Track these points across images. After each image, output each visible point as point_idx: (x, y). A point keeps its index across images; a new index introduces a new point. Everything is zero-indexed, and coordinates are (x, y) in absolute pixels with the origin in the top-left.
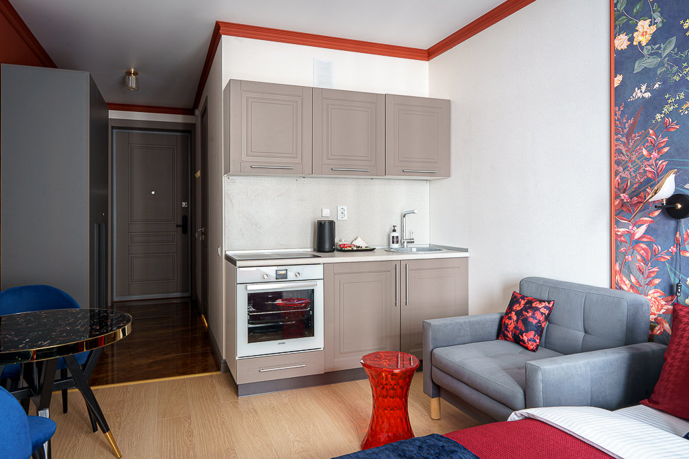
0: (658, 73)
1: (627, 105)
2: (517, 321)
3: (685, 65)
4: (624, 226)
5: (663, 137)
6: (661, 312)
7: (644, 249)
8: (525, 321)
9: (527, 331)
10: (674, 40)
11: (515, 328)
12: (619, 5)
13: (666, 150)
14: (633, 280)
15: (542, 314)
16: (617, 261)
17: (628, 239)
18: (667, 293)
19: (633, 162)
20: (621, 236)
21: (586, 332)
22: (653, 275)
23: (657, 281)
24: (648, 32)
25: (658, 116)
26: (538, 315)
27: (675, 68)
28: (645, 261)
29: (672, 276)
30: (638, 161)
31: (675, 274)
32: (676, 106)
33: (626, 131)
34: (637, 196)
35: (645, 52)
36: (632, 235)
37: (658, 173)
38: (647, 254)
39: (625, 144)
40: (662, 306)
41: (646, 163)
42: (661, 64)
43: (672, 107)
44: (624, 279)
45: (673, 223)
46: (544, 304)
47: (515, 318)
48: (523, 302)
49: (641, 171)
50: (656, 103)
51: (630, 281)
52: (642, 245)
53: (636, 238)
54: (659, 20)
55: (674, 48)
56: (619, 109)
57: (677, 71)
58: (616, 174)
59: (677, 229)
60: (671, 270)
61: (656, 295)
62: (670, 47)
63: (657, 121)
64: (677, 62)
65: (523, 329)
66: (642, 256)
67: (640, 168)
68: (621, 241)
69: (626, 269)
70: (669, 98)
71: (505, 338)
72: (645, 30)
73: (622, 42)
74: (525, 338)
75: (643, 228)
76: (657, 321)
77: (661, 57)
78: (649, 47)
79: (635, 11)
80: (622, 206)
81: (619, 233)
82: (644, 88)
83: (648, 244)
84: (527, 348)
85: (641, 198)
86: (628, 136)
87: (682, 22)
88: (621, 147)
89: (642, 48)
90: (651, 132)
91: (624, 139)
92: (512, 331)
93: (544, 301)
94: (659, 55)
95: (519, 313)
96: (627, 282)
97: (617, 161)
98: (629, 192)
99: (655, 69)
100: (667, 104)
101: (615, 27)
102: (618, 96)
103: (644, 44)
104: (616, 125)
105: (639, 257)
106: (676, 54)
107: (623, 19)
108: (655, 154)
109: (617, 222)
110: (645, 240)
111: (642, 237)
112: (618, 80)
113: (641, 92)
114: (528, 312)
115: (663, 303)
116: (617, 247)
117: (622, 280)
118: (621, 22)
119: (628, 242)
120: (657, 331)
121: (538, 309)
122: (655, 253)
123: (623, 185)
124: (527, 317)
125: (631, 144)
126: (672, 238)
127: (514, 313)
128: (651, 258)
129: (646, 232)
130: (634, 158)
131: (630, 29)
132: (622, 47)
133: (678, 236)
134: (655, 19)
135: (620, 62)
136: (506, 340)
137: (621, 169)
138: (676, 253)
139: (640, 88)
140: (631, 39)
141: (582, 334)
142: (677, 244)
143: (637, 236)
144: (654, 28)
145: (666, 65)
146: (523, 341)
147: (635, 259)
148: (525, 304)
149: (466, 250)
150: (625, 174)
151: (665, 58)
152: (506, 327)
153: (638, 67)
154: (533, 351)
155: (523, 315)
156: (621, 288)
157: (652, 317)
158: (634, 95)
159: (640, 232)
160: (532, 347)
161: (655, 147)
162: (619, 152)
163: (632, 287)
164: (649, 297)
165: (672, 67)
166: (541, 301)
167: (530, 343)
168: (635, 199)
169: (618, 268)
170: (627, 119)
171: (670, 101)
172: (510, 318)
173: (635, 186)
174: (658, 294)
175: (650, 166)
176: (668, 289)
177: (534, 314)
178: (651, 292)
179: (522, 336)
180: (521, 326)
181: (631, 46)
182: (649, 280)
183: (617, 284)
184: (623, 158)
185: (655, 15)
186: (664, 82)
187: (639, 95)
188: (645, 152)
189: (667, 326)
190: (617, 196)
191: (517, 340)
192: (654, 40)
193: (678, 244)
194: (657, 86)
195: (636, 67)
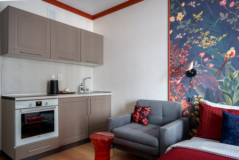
0: (185, 30)
1: (174, 40)
2: (140, 115)
3: (194, 28)
4: (173, 80)
5: (186, 51)
6: (186, 107)
7: (180, 87)
8: (143, 115)
9: (144, 118)
10: (190, 20)
11: (139, 118)
12: (171, 7)
13: (187, 55)
14: (176, 98)
15: (148, 112)
16: (170, 92)
17: (174, 84)
18: (188, 101)
19: (176, 59)
20: (172, 83)
21: (163, 116)
22: (183, 96)
23: (184, 97)
24: (182, 16)
25: (185, 44)
26: (147, 112)
27: (191, 29)
28: (180, 91)
29: (189, 95)
30: (178, 59)
31: (190, 95)
32: (191, 41)
33: (174, 49)
34: (177, 70)
35: (180, 23)
36: (176, 83)
37: (185, 63)
38: (181, 89)
39: (173, 53)
40: (186, 105)
41: (181, 59)
42: (186, 27)
43: (189, 41)
44: (173, 98)
45: (190, 78)
46: (149, 108)
47: (139, 114)
48: (140, 108)
49: (179, 62)
50: (184, 40)
51: (175, 98)
52: (179, 86)
53: (177, 84)
54: (185, 13)
55: (190, 22)
56: (171, 41)
57: (191, 30)
58: (170, 63)
59: (191, 80)
60: (189, 93)
61: (184, 102)
62: (189, 22)
63: (184, 46)
64: (191, 27)
65: (143, 118)
66: (179, 90)
67: (179, 61)
68: (172, 85)
69: (174, 94)
70: (188, 38)
71: (135, 122)
72: (180, 16)
73: (172, 19)
74: (144, 121)
75: (180, 80)
76: (184, 110)
77: (186, 25)
78: (182, 22)
79: (177, 9)
80: (173, 73)
81: (171, 83)
82: (180, 35)
83: (182, 86)
84: (144, 125)
85: (179, 70)
86: (175, 50)
87: (193, 14)
88: (172, 54)
89: (179, 22)
90: (182, 49)
91: (173, 51)
92: (138, 119)
93: (149, 107)
94: (185, 25)
95: (140, 112)
96: (174, 99)
97: (170, 59)
98: (175, 69)
99: (184, 29)
100: (188, 40)
101: (170, 14)
102: (171, 37)
103: (180, 20)
104: (170, 47)
105: (178, 90)
106: (191, 24)
107: (173, 12)
108: (184, 56)
109: (171, 79)
110: (180, 84)
111: (179, 83)
112: (171, 32)
113: (179, 36)
114: (144, 112)
115: (186, 104)
116: (171, 87)
117: (172, 98)
118: (172, 13)
119: (175, 85)
120: (184, 113)
121: (147, 110)
122: (184, 88)
123: (172, 67)
124: (144, 113)
125: (176, 53)
126: (189, 83)
127: (138, 113)
129: (181, 82)
130: (176, 57)
131: (175, 15)
132: (173, 21)
133: (191, 82)
134: (184, 13)
135: (172, 26)
136: (135, 123)
137: (172, 61)
138: (191, 88)
139: (179, 35)
140: (176, 19)
141: (162, 117)
142: (191, 85)
143: (177, 83)
144: (183, 16)
145: (187, 28)
146: (143, 122)
147: (177, 91)
148: (142, 109)
149: (110, 92)
150: (174, 63)
151: (187, 25)
152: (135, 118)
153: (178, 28)
154: (147, 125)
155: (142, 113)
156: (172, 101)
157: (183, 109)
158: (177, 37)
159: (178, 82)
160: (146, 124)
161: (184, 54)
162: (171, 56)
163: (176, 100)
164: (182, 103)
165: (189, 28)
166: (147, 107)
167: (145, 122)
168: (177, 71)
169: (171, 94)
170: (174, 45)
171: (189, 39)
172: (137, 115)
173: (177, 67)
174: (185, 101)
175: (182, 60)
176: (188, 99)
177: (146, 112)
178: (182, 101)
179: (142, 121)
180: (141, 117)
181: (175, 21)
182: (181, 97)
183: (171, 99)
184: (173, 58)
185: (184, 11)
186: (187, 33)
187: (178, 37)
188: (180, 56)
189: (187, 111)
190: (171, 70)
191: (140, 122)
192: (184, 19)
194: (184, 34)
195: (177, 28)
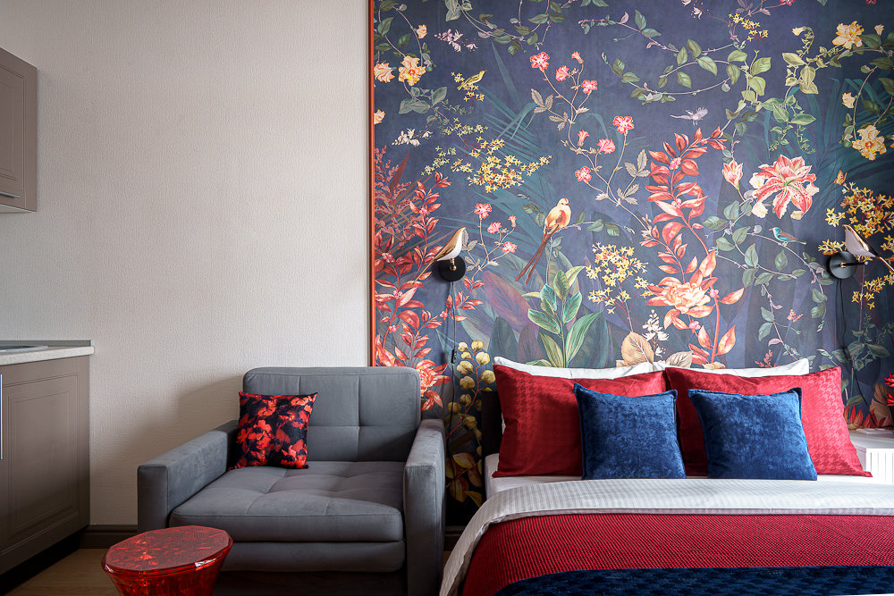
0: (428, 121)
1: (390, 149)
2: (274, 432)
3: (457, 120)
4: (387, 291)
5: (433, 192)
6: (431, 385)
7: (411, 317)
8: (288, 428)
9: (293, 443)
10: (445, 89)
11: (272, 442)
12: (380, 28)
13: (436, 206)
14: (398, 353)
15: (307, 413)
16: (377, 333)
17: (391, 306)
18: (438, 363)
19: (398, 217)
20: (383, 303)
21: (361, 424)
22: (422, 345)
23: (426, 351)
24: (417, 71)
25: (428, 169)
26: (303, 416)
27: (446, 121)
28: (412, 329)
29: (443, 343)
30: (403, 216)
31: (446, 340)
32: (447, 161)
33: (389, 179)
34: (403, 256)
35: (412, 93)
36: (396, 301)
37: (428, 232)
38: (415, 322)
39: (387, 195)
40: (432, 377)
41: (414, 219)
42: (431, 112)
43: (443, 162)
44: (387, 353)
45: (444, 286)
46: (307, 400)
47: (268, 428)
48: (270, 403)
49: (408, 227)
50: (425, 153)
51: (395, 355)
52: (409, 312)
53: (402, 304)
54: (428, 62)
55: (445, 99)
56: (380, 152)
57: (448, 125)
58: (377, 229)
59: (447, 293)
60: (442, 336)
61: (425, 367)
62: (440, 97)
63: (426, 174)
64: (449, 115)
65: (288, 440)
66: (409, 325)
67: (406, 224)
68: (383, 310)
69: (390, 342)
70: (439, 151)
71: (250, 462)
72: (412, 70)
73: (383, 72)
74: (293, 453)
75: (411, 293)
76: (427, 396)
77: (430, 103)
78: (417, 89)
79: (400, 42)
80: (385, 267)
81: (380, 300)
82: (411, 133)
83: (417, 311)
84: (295, 467)
85: (408, 258)
86: (392, 185)
87: (453, 74)
88: (383, 197)
89: (409, 88)
90: (420, 185)
91: (387, 189)
92: (265, 449)
93: (306, 396)
94: (430, 102)
95: (272, 420)
96: (391, 357)
97: (376, 214)
98: (394, 250)
99: (424, 116)
100: (438, 157)
101: (376, 52)
102: (378, 137)
103: (411, 84)
104: (376, 171)
105: (405, 327)
106: (448, 106)
107: (386, 46)
108: (424, 210)
109: (379, 288)
110: (413, 306)
111: (409, 303)
112: (379, 117)
113: (408, 137)
114: (288, 415)
115: (433, 373)
116: (378, 317)
117: (384, 355)
118: (382, 47)
119: (392, 308)
120: (427, 406)
121: (302, 408)
122: (424, 320)
123: (384, 243)
124: (290, 422)
125: (396, 195)
126: (443, 303)
127: (262, 423)
128: (420, 326)
129: (414, 297)
130: (399, 211)
131: (396, 63)
132: (384, 79)
133: (450, 299)
134: (424, 61)
135: (382, 96)
136: (249, 465)
137: (382, 223)
138: (447, 318)
139: (406, 133)
140: (396, 73)
141: (357, 429)
142: (449, 309)
143: (403, 302)
144: (422, 70)
145: (436, 115)
146: (290, 458)
147: (401, 329)
148: (278, 405)
149: (88, 344)
150: (389, 230)
151: (435, 106)
152: (254, 446)
153: (405, 108)
154: (306, 467)
155: (282, 421)
156: (383, 365)
157: (422, 391)
158: (399, 138)
159: (406, 297)
160: (303, 463)
161: (422, 202)
162: (381, 203)
163: (397, 361)
164: (418, 370)
165: (443, 118)
166: (302, 397)
167: (300, 457)
168: (401, 259)
169: (379, 342)
170: (391, 166)
171: (441, 154)
172: (258, 430)
173: (400, 245)
174: (428, 365)
175: (418, 222)
176: (438, 358)
177: (298, 416)
178: (419, 365)
179: (287, 451)
180: (281, 436)
181: (395, 81)
182: (417, 351)
183: (378, 361)
184: (385, 210)
185: (423, 55)
186: (435, 132)
187: (406, 140)
188: (412, 207)
189: (437, 398)
190: (378, 256)
191: (277, 459)
192: (423, 82)
193: (448, 307)
194: (426, 135)
195: (401, 107)
